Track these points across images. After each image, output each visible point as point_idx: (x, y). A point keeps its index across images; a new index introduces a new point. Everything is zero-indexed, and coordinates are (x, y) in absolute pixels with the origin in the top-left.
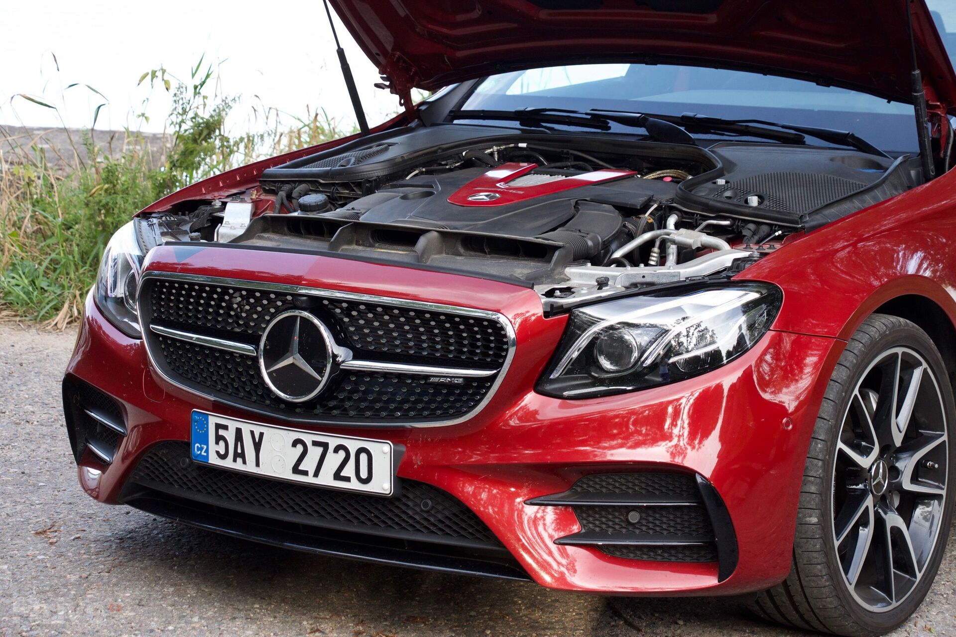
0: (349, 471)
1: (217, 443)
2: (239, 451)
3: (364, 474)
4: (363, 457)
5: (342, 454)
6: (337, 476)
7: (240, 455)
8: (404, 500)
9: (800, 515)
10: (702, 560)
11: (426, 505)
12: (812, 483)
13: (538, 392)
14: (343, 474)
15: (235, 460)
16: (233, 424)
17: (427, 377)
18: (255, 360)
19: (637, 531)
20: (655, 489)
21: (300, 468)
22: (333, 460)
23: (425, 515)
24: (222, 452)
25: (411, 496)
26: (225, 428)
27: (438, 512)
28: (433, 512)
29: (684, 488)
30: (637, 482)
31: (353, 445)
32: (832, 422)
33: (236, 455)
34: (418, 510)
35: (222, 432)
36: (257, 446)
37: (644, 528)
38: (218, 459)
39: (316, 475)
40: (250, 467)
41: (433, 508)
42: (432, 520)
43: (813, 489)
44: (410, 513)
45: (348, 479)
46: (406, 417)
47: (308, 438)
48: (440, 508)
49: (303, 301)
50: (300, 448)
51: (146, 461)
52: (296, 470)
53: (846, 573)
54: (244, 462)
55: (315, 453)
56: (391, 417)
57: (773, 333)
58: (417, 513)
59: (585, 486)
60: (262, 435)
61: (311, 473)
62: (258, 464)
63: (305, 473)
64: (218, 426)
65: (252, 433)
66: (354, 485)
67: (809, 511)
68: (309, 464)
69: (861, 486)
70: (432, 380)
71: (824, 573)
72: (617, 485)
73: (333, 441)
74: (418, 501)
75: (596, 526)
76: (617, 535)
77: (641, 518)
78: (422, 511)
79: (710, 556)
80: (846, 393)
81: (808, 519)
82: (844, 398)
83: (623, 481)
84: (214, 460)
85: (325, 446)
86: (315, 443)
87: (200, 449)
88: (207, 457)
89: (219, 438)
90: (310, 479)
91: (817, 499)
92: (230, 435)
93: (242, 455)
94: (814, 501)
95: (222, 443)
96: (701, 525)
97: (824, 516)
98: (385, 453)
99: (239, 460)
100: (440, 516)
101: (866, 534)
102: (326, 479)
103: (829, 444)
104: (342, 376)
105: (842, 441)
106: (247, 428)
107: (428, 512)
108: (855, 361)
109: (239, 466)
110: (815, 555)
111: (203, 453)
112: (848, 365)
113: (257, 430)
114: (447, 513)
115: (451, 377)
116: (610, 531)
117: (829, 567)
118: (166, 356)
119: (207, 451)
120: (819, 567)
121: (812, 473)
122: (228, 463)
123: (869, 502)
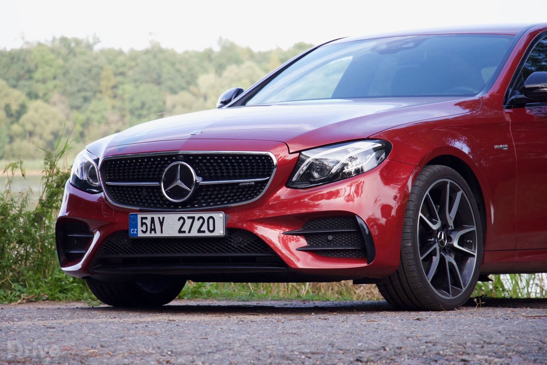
0: (205, 228)
1: (142, 226)
2: (153, 228)
3: (211, 228)
4: (211, 221)
5: (201, 220)
6: (199, 231)
7: (153, 230)
8: (229, 239)
9: (404, 243)
10: (360, 256)
11: (239, 240)
12: (408, 228)
13: (287, 187)
14: (201, 230)
15: (151, 232)
16: (149, 216)
17: (238, 183)
18: (160, 187)
19: (332, 244)
20: (339, 225)
21: (182, 230)
22: (197, 224)
23: (239, 245)
24: (144, 230)
25: (232, 237)
26: (146, 218)
27: (245, 242)
28: (242, 243)
29: (351, 224)
30: (331, 222)
31: (206, 216)
32: (416, 203)
33: (151, 230)
34: (236, 243)
35: (144, 221)
36: (161, 224)
37: (335, 243)
38: (143, 234)
39: (189, 232)
40: (158, 234)
41: (242, 241)
42: (242, 246)
43: (409, 231)
44: (232, 244)
45: (204, 232)
46: (229, 203)
47: (185, 216)
48: (245, 240)
49: (181, 158)
50: (182, 221)
51: (105, 245)
52: (180, 231)
53: (427, 275)
54: (155, 232)
55: (188, 222)
56: (222, 203)
57: (388, 160)
58: (235, 244)
59: (309, 226)
60: (164, 218)
61: (187, 232)
62: (162, 232)
63: (184, 232)
64: (142, 218)
65: (159, 218)
66: (207, 234)
67: (407, 241)
68: (186, 228)
69: (433, 239)
70: (241, 184)
71: (415, 270)
72: (323, 224)
73: (197, 216)
74: (235, 239)
75: (314, 243)
76: (323, 245)
77: (333, 238)
78: (238, 243)
79: (364, 255)
80: (422, 191)
81: (407, 244)
82: (422, 193)
83: (325, 222)
84: (140, 234)
85: (193, 218)
86: (189, 218)
87: (133, 231)
88: (137, 234)
89: (143, 224)
90: (187, 235)
91: (410, 235)
92: (148, 222)
93: (154, 230)
94: (409, 236)
95: (144, 226)
96: (359, 240)
97: (414, 243)
98: (221, 217)
99: (153, 232)
100: (246, 244)
101: (436, 260)
102: (194, 233)
103: (415, 212)
104: (199, 188)
105: (422, 212)
106: (156, 216)
107: (240, 243)
108: (426, 179)
109: (153, 235)
110: (411, 261)
111: (135, 233)
112: (423, 180)
113: (161, 216)
114: (249, 242)
115: (249, 182)
116: (320, 245)
117: (417, 267)
118: (114, 196)
119: (137, 231)
120: (413, 266)
121: (408, 224)
122: (148, 235)
123: (436, 246)
